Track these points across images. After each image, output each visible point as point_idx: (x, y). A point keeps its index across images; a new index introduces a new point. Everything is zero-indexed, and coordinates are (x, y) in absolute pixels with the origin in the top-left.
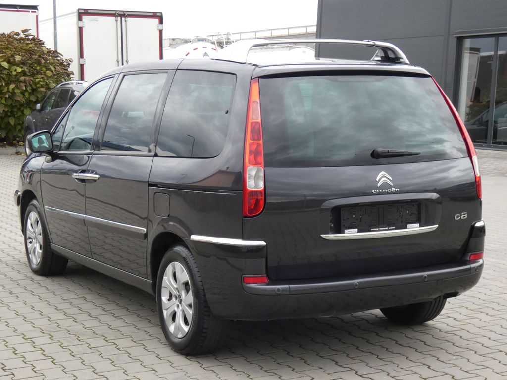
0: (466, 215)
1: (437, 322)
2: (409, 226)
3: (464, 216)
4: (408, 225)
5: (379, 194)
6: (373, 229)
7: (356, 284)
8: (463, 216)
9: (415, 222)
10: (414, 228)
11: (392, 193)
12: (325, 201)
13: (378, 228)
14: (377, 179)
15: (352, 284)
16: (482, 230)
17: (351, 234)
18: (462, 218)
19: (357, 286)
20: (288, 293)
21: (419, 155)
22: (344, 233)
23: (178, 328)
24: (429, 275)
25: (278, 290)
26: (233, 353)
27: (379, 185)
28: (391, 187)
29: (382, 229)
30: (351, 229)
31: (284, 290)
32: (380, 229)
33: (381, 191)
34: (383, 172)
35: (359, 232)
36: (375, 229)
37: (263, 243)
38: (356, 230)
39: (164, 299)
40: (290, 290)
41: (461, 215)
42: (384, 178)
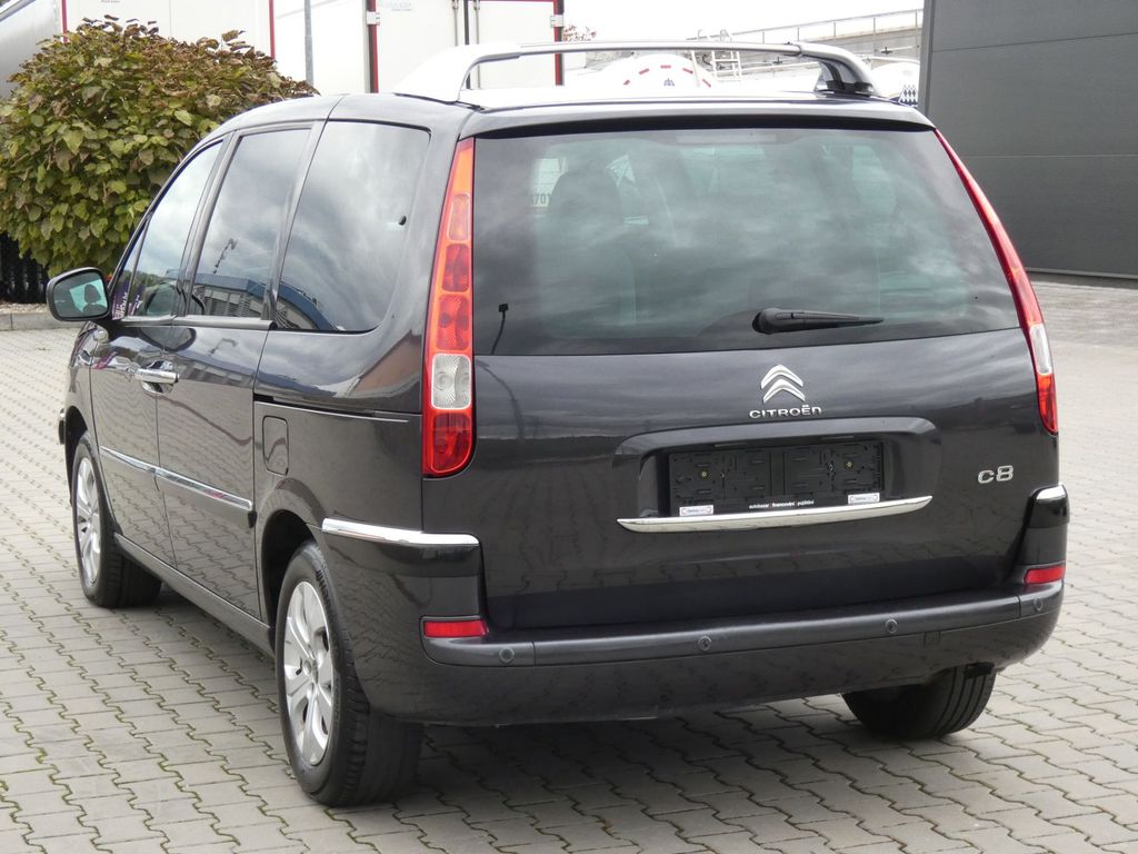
0: (1010, 473)
1: (979, 734)
2: (851, 498)
3: (1005, 473)
4: (849, 496)
5: (769, 420)
6: (755, 506)
7: (705, 640)
8: (1000, 473)
9: (869, 490)
10: (865, 504)
11: (802, 418)
12: (625, 439)
13: (770, 502)
14: (763, 384)
15: (693, 642)
16: (1060, 509)
17: (696, 517)
18: (999, 479)
19: (706, 646)
20: (531, 661)
21: (882, 324)
22: (678, 515)
23: (311, 740)
24: (900, 621)
25: (507, 654)
26: (444, 803)
27: (766, 398)
28: (800, 403)
29: (778, 505)
30: (696, 504)
31: (520, 654)
32: (774, 505)
33: (772, 412)
34: (780, 367)
35: (716, 512)
36: (759, 506)
37: (470, 540)
38: (710, 508)
39: (289, 670)
40: (536, 654)
41: (996, 473)
42: (781, 382)
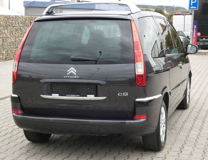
0: (127, 94)
2: (88, 96)
5: (68, 78)
6: (67, 95)
7: (51, 120)
8: (124, 94)
9: (92, 94)
10: (91, 97)
11: (75, 79)
12: (41, 79)
13: (70, 95)
14: (68, 71)
15: (49, 120)
17: (56, 96)
18: (124, 95)
22: (52, 95)
27: (68, 74)
28: (74, 75)
29: (72, 95)
30: (55, 94)
31: (21, 118)
33: (68, 77)
34: (72, 68)
35: (59, 96)
38: (58, 95)
40: (23, 118)
41: (123, 94)
42: (72, 71)
